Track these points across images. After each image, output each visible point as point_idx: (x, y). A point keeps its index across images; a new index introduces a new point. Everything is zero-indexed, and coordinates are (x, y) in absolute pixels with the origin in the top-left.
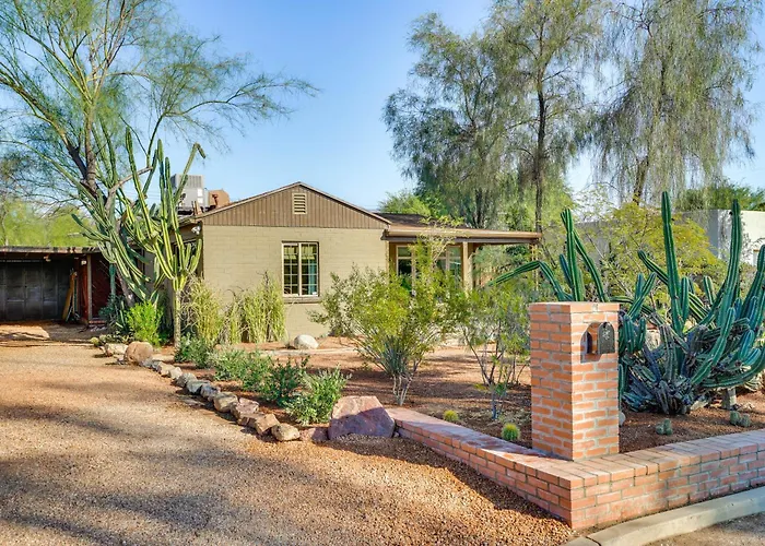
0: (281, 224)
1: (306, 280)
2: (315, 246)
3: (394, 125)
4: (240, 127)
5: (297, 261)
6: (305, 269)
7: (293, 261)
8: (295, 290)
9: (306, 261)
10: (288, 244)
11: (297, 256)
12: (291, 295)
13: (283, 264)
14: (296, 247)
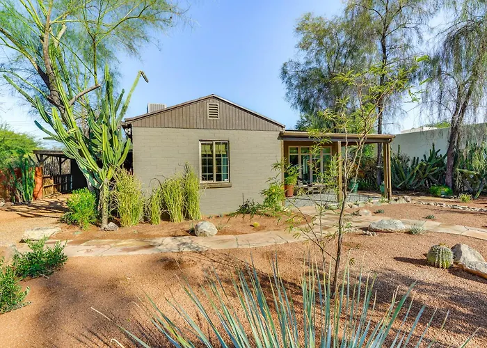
0: (198, 127)
1: (219, 169)
2: (226, 144)
3: (286, 79)
4: (156, 43)
5: (211, 156)
6: (219, 162)
7: (209, 155)
8: (210, 178)
9: (220, 156)
10: (205, 142)
11: (212, 152)
12: (207, 182)
13: (200, 158)
14: (212, 145)
